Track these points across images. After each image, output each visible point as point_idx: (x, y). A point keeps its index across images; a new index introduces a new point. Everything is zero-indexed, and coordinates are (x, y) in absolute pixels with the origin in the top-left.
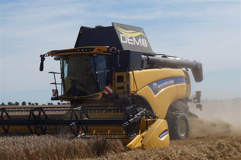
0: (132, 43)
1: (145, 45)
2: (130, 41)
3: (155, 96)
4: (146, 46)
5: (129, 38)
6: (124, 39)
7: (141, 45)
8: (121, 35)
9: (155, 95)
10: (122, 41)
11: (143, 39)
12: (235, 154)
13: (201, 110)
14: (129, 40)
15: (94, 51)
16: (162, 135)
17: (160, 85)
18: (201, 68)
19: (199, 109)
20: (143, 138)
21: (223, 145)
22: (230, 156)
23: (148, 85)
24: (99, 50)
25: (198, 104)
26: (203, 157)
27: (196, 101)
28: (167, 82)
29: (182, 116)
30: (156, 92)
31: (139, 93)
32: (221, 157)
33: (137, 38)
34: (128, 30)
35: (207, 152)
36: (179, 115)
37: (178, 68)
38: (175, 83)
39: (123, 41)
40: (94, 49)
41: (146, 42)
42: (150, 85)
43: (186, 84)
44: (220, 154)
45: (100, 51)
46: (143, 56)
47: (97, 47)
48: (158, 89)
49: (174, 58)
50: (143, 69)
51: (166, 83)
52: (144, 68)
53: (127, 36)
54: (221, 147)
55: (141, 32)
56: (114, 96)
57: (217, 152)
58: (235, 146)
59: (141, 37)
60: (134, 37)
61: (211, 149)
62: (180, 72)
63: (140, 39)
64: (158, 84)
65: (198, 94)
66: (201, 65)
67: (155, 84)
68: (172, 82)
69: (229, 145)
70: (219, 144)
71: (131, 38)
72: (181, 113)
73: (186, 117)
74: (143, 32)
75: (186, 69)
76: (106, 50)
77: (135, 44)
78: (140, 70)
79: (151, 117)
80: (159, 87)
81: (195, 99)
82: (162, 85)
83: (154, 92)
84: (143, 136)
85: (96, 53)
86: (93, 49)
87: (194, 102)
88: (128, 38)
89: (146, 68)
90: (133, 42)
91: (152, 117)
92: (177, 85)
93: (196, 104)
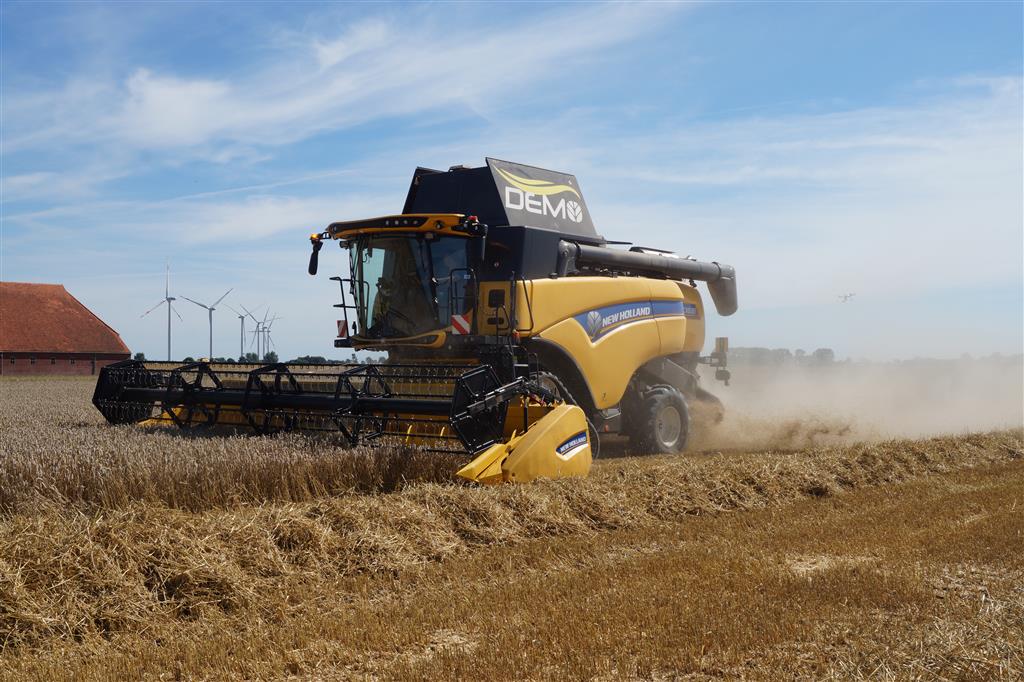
0: (539, 212)
1: (576, 218)
2: (531, 206)
3: (594, 344)
4: (580, 219)
5: (531, 198)
6: (515, 199)
7: (564, 217)
8: (508, 190)
9: (593, 341)
10: (508, 205)
11: (571, 202)
12: (900, 477)
13: (727, 384)
14: (528, 202)
15: (425, 226)
16: (567, 446)
17: (608, 319)
18: (733, 282)
19: (723, 382)
20: (510, 453)
21: (874, 458)
22: (887, 480)
23: (572, 316)
24: (439, 222)
25: (721, 368)
26: (828, 480)
27: (715, 361)
28: (629, 312)
29: (669, 397)
30: (595, 335)
31: (545, 335)
32: (869, 481)
33: (554, 200)
34: (530, 178)
35: (837, 471)
36: (661, 392)
37: (665, 279)
38: (654, 314)
39: (511, 202)
40: (425, 220)
41: (579, 209)
42: (581, 315)
43: (684, 318)
44: (866, 476)
45: (442, 227)
46: (566, 244)
47: (433, 217)
48: (602, 327)
49: (658, 253)
50: (559, 276)
51: (627, 314)
52: (565, 272)
53: (524, 193)
54: (870, 460)
55: (568, 184)
56: (472, 339)
57: (860, 471)
58: (900, 460)
59: (568, 196)
60: (548, 196)
61: (847, 464)
62: (669, 288)
63: (563, 201)
64: (604, 316)
65: (722, 343)
66: (731, 274)
67: (594, 315)
68: (646, 310)
69: (888, 457)
70: (865, 455)
71: (538, 198)
72: (669, 388)
73: (680, 399)
74: (576, 186)
75: (691, 282)
76: (456, 223)
77: (545, 213)
78: (551, 277)
79: (538, 399)
80: (606, 321)
81: (714, 355)
82: (615, 318)
83: (590, 334)
84: (510, 447)
85: (432, 232)
86: (423, 220)
87: (712, 365)
88: (527, 199)
89: (571, 274)
90: (541, 208)
91: (540, 397)
92: (658, 319)
93: (715, 369)
